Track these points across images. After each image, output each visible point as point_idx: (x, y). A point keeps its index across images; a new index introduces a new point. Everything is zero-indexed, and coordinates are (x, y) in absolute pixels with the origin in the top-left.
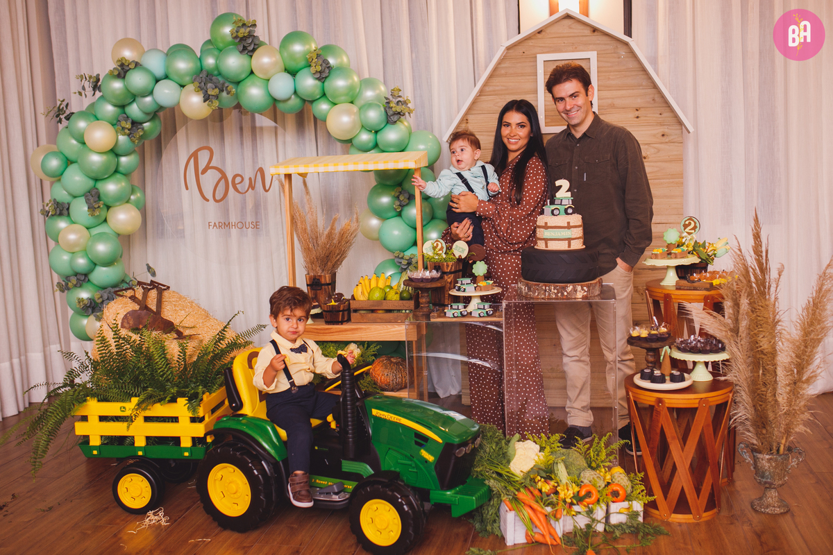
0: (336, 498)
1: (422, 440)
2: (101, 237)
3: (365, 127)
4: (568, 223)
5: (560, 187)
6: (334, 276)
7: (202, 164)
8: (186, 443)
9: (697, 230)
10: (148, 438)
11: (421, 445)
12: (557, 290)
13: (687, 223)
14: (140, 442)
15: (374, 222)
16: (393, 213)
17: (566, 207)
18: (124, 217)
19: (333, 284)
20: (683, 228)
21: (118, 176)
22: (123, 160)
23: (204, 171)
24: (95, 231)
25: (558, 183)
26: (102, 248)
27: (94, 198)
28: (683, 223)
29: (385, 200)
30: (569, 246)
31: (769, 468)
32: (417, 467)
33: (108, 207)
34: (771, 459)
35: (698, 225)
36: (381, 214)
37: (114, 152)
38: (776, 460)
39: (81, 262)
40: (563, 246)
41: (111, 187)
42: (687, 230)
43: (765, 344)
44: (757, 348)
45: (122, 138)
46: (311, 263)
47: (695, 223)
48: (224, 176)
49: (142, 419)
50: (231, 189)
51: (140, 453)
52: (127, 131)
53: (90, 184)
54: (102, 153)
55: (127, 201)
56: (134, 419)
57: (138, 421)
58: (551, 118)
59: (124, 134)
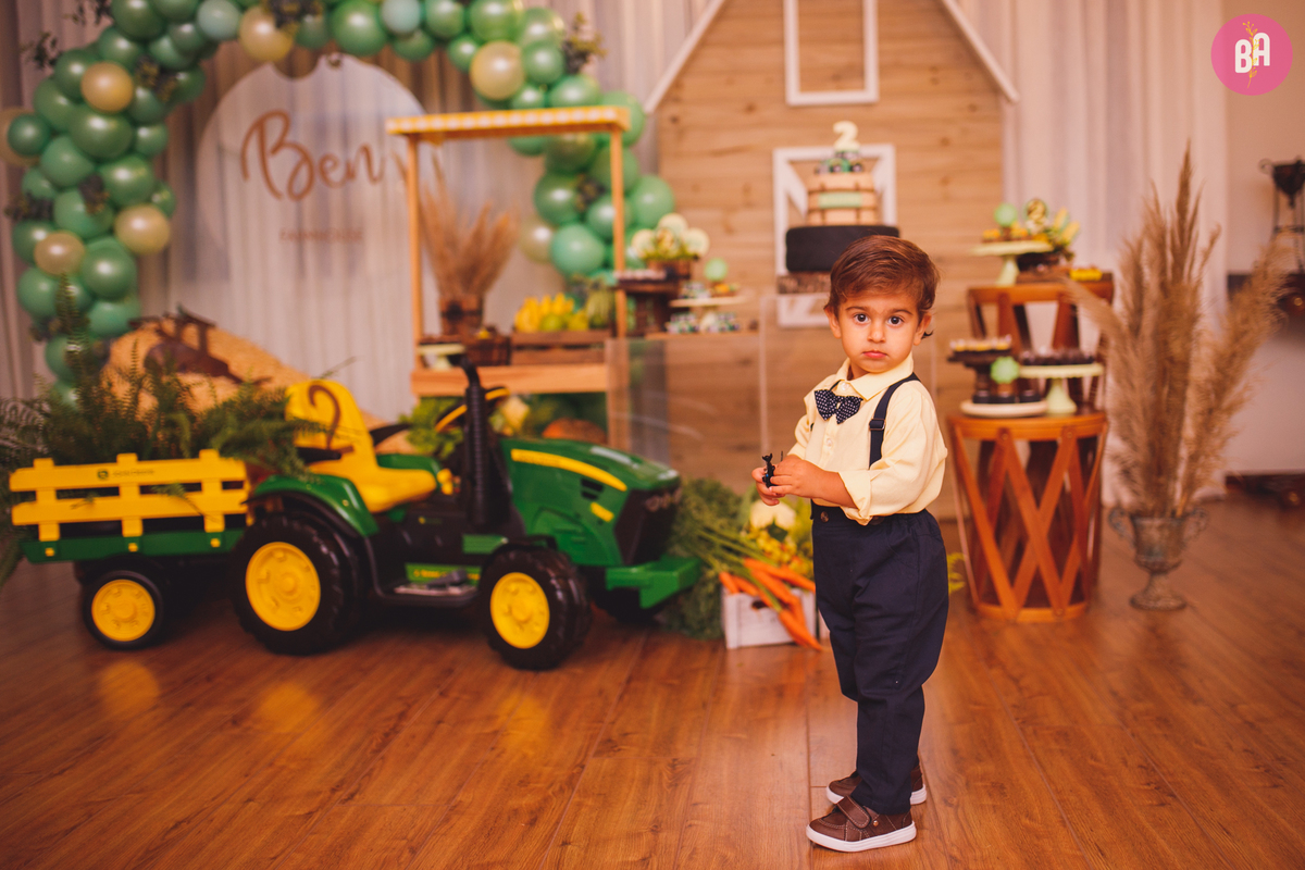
0: (455, 591)
1: (593, 489)
2: (105, 254)
3: (533, 80)
6: (481, 302)
7: (272, 140)
8: (214, 525)
10: (147, 522)
11: (593, 498)
13: (1031, 206)
14: (132, 529)
15: (542, 234)
16: (571, 216)
18: (142, 225)
19: (479, 313)
21: (135, 159)
22: (144, 133)
23: (276, 149)
24: (96, 245)
26: (105, 269)
27: (94, 189)
29: (561, 195)
30: (858, 218)
32: (586, 533)
33: (117, 210)
36: (553, 219)
37: (129, 115)
40: (847, 219)
41: (123, 174)
43: (1176, 348)
44: (1167, 352)
45: (142, 94)
46: (445, 282)
48: (307, 158)
49: (136, 490)
50: (318, 181)
51: (133, 547)
52: (151, 82)
53: (87, 167)
54: (106, 113)
55: (148, 201)
56: (123, 491)
57: (130, 493)
58: (809, 81)
59: (146, 86)
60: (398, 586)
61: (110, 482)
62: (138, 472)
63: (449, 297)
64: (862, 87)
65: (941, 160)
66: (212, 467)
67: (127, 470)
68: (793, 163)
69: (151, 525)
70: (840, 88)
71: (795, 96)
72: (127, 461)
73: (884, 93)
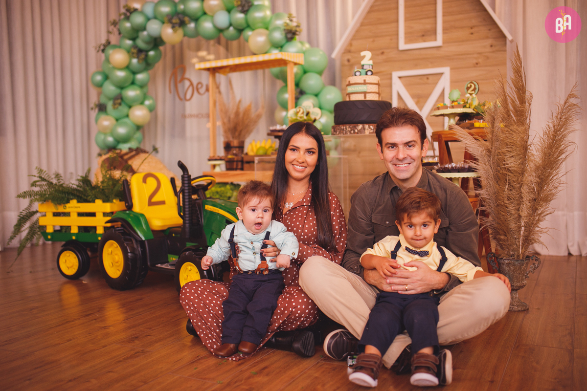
2: (123, 125)
3: (273, 45)
4: (365, 80)
5: (364, 57)
7: (179, 76)
8: (100, 231)
9: (477, 91)
10: (80, 228)
12: (351, 128)
13: (469, 86)
14: (74, 230)
17: (366, 70)
18: (139, 114)
20: (466, 90)
21: (135, 87)
22: (138, 76)
23: (180, 81)
24: (121, 121)
25: (363, 54)
26: (122, 131)
27: (119, 100)
28: (466, 87)
29: (287, 96)
30: (365, 97)
31: (509, 271)
33: (130, 107)
34: (509, 263)
35: (477, 87)
37: (130, 69)
38: (514, 265)
39: (110, 139)
40: (360, 97)
41: (132, 93)
42: (469, 91)
44: (504, 165)
45: (135, 61)
46: (225, 134)
47: (475, 85)
48: (192, 84)
49: (76, 214)
50: (196, 93)
51: (74, 238)
52: (135, 55)
53: (117, 91)
54: (121, 69)
55: (142, 103)
56: (71, 214)
57: (74, 215)
58: (409, 39)
59: (134, 57)
60: (158, 264)
61: (67, 210)
62: (76, 207)
63: (226, 140)
64: (436, 40)
65: (474, 74)
66: (100, 207)
67: (74, 206)
68: (400, 78)
69: (81, 228)
70: (425, 41)
71: (402, 46)
72: (74, 202)
73: (444, 42)
